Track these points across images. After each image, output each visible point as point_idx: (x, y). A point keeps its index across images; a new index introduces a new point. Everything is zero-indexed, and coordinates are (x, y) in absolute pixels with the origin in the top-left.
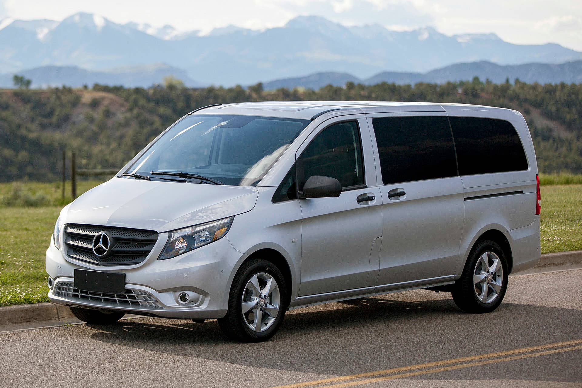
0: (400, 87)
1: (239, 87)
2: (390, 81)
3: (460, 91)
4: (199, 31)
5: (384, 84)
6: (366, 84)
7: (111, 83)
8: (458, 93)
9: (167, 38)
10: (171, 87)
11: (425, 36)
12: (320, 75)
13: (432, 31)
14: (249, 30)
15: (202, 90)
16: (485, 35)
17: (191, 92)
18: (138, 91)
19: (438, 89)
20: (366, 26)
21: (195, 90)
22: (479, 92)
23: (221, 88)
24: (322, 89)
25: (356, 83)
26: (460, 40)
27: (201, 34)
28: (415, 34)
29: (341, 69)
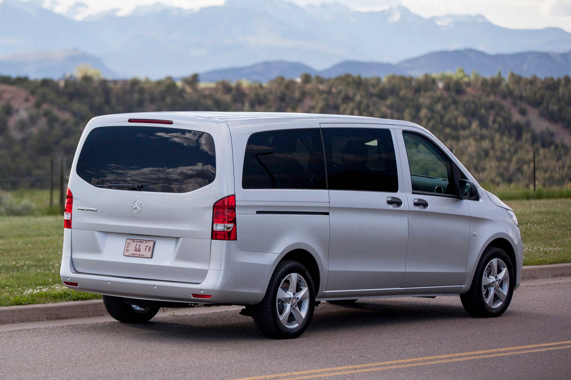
0: (367, 80)
1: (169, 78)
2: (355, 73)
3: (441, 85)
4: (118, 10)
5: (348, 76)
6: (326, 76)
7: (14, 74)
8: (438, 88)
9: (79, 18)
10: (87, 79)
11: (397, 17)
12: (267, 64)
13: (404, 11)
14: (179, 9)
15: (125, 82)
16: (469, 17)
17: (111, 85)
18: (46, 83)
19: (414, 83)
20: (324, 5)
21: (115, 82)
22: (464, 87)
23: (147, 81)
24: (271, 82)
25: (313, 75)
26: (439, 23)
27: (121, 14)
28: (385, 15)
29: (293, 58)
